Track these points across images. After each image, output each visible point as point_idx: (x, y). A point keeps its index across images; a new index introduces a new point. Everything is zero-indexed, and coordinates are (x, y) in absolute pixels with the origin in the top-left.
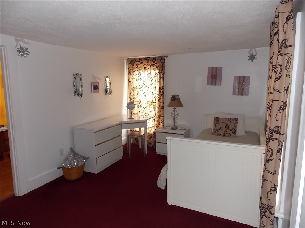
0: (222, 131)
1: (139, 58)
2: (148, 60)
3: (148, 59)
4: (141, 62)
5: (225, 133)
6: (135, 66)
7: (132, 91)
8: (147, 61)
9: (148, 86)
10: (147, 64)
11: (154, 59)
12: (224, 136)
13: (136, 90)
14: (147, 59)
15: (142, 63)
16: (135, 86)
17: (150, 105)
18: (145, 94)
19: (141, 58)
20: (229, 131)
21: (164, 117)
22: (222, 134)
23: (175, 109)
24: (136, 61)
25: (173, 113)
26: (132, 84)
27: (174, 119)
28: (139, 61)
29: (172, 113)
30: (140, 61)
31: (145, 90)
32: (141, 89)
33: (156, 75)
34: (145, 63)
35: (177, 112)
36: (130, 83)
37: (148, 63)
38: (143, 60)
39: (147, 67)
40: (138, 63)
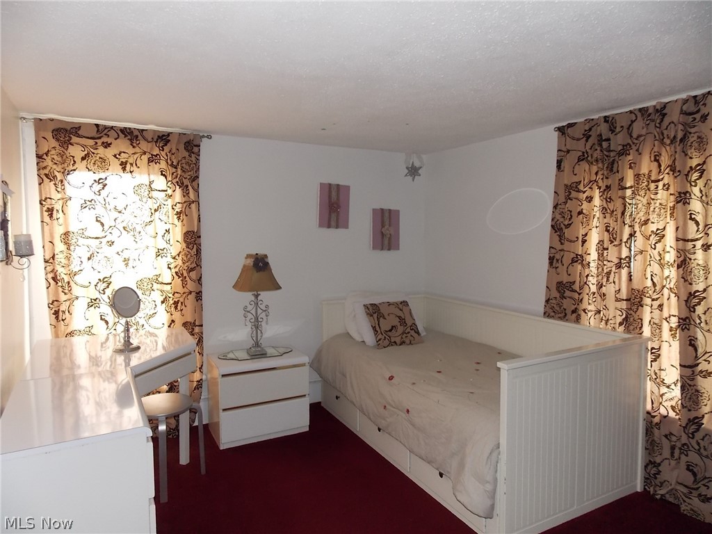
0: (398, 334)
1: (97, 125)
2: (137, 137)
3: (136, 133)
4: (105, 139)
5: (404, 337)
6: (76, 151)
7: (60, 246)
8: (131, 140)
9: (139, 228)
10: (131, 150)
11: (163, 139)
12: (402, 343)
13: (82, 241)
14: (131, 135)
15: (107, 145)
16: (74, 227)
17: (148, 293)
18: (126, 254)
19: (106, 127)
20: (408, 330)
21: (202, 326)
22: (398, 340)
23: (257, 296)
24: (80, 132)
25: (250, 308)
26: (61, 221)
27: (257, 325)
28: (94, 134)
29: (248, 309)
30: (100, 138)
31: (124, 241)
32: (109, 238)
33: (170, 192)
34: (122, 145)
35: (264, 305)
36: (51, 216)
37: (137, 150)
38: (112, 133)
39: (131, 160)
40: (91, 142)
